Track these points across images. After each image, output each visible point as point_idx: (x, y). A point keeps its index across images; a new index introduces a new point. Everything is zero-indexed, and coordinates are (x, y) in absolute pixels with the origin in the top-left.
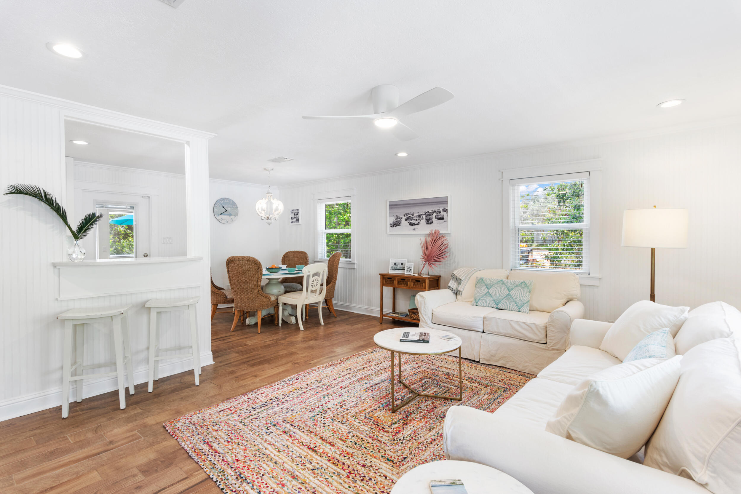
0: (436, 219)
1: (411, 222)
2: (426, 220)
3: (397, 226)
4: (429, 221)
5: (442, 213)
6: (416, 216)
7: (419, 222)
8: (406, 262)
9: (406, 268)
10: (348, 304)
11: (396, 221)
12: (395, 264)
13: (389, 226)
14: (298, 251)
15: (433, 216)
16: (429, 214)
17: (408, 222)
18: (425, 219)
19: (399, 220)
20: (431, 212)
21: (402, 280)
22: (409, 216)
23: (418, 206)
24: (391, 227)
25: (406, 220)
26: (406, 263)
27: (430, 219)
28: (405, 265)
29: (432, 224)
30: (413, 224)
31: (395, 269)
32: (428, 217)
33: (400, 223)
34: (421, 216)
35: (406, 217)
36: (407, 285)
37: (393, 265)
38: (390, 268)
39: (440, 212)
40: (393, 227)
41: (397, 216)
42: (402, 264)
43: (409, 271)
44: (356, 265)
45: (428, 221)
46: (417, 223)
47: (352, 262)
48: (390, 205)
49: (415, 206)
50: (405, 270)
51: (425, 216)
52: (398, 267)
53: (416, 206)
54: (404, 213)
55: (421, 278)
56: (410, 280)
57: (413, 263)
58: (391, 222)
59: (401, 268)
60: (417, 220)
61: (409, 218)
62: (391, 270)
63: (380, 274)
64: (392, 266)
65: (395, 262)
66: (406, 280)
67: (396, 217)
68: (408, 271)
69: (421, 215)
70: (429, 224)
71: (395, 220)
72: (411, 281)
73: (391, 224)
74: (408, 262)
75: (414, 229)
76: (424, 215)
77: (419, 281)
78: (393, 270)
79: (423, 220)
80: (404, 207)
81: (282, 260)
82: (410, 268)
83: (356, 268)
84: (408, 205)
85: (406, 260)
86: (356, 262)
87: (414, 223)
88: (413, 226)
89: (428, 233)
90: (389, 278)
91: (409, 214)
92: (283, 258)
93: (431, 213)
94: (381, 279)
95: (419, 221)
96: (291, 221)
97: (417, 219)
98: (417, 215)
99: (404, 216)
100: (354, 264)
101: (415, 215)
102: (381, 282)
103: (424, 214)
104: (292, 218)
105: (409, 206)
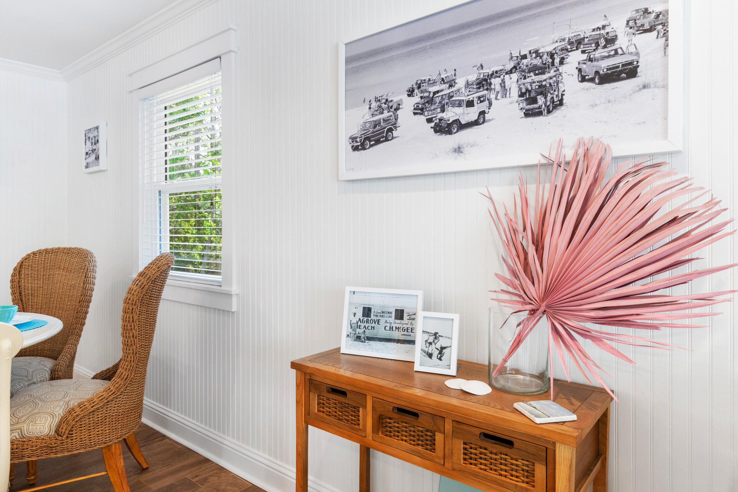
0: (583, 79)
1: (440, 115)
2: (522, 95)
3: (378, 142)
4: (541, 100)
5: (622, 42)
6: (468, 85)
7: (482, 113)
8: (420, 306)
9: (420, 338)
10: (213, 433)
11: (376, 124)
12: (367, 311)
13: (345, 145)
14: (70, 249)
15: (562, 69)
16: (537, 62)
17: (429, 121)
18: (515, 93)
19: (386, 114)
20: (550, 48)
21: (401, 410)
22: (433, 89)
23: (477, 33)
24: (355, 149)
25: (419, 110)
26: (421, 315)
27: (543, 90)
28: (412, 318)
29: (558, 113)
30: (450, 125)
31: (369, 339)
32: (533, 77)
33: (390, 130)
34: (496, 82)
35: (416, 99)
36: (431, 445)
37: (360, 314)
38: (346, 329)
39: (611, 41)
40: (364, 149)
41: (377, 100)
42: (400, 314)
43: (436, 353)
44: (234, 300)
45: (534, 101)
46: (473, 117)
47: (224, 288)
48: (349, 60)
49: (462, 38)
50: (413, 342)
51: (515, 76)
52: (381, 331)
53: (469, 36)
54: (411, 83)
55: (523, 429)
56: (448, 426)
57: (456, 317)
58: (356, 130)
59: (397, 335)
60: (470, 104)
61: (431, 101)
62: (350, 341)
63: (294, 365)
64: (354, 320)
65: (368, 302)
66: (424, 421)
67: (374, 105)
68: (430, 356)
69: (495, 74)
70: (540, 114)
71: (368, 118)
72: (455, 433)
73: (353, 139)
74: (426, 308)
75: (458, 150)
76: (510, 72)
77: (509, 443)
78: (358, 338)
79: (507, 100)
80: (409, 54)
81: (13, 276)
82: (442, 342)
83: (234, 309)
84: (428, 44)
85: (420, 294)
86: (235, 289)
87: (457, 121)
88: (450, 132)
89: (535, 159)
90: (335, 391)
91: (435, 82)
92: (15, 269)
93: (552, 55)
94: (298, 386)
95: (484, 106)
96: (84, 164)
97: (474, 97)
98: (473, 78)
99: (411, 93)
100: (229, 295)
101: (460, 83)
102: (298, 402)
103: (510, 65)
104: (87, 154)
105: (432, 47)
